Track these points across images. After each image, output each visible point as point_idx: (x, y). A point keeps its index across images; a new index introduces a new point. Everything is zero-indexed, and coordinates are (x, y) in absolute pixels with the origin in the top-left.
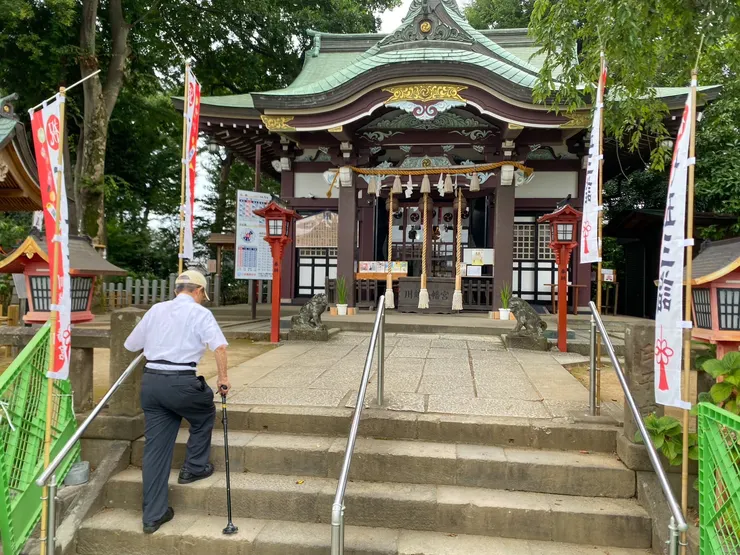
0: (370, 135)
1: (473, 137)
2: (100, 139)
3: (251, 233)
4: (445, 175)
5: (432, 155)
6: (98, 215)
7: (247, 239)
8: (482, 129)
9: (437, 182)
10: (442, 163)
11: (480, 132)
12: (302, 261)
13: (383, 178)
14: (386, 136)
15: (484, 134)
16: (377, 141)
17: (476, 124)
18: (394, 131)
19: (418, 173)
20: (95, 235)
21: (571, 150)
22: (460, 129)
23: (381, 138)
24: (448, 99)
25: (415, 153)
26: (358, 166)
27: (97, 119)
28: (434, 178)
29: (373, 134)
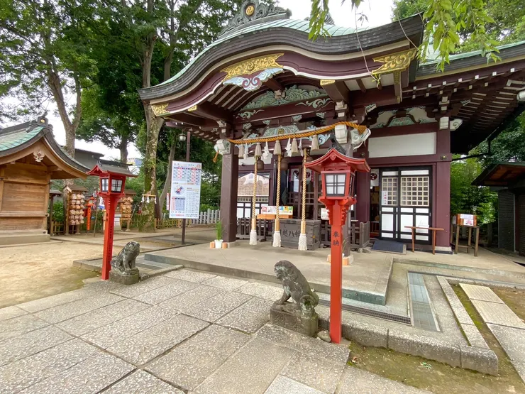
0: (242, 115)
1: (315, 106)
2: (153, 140)
3: (181, 188)
4: (292, 139)
5: (285, 124)
6: (151, 180)
7: (178, 192)
8: (322, 98)
9: (286, 145)
10: (292, 130)
11: (320, 101)
12: (239, 205)
13: (250, 146)
14: (252, 114)
15: (324, 102)
16: (246, 119)
17: (318, 94)
18: (257, 109)
19: (272, 140)
20: (150, 190)
21: (430, 115)
22: (304, 102)
23: (249, 117)
24: (269, 68)
25: (273, 125)
26: (234, 139)
27: (152, 130)
28: (283, 143)
29: (244, 114)
